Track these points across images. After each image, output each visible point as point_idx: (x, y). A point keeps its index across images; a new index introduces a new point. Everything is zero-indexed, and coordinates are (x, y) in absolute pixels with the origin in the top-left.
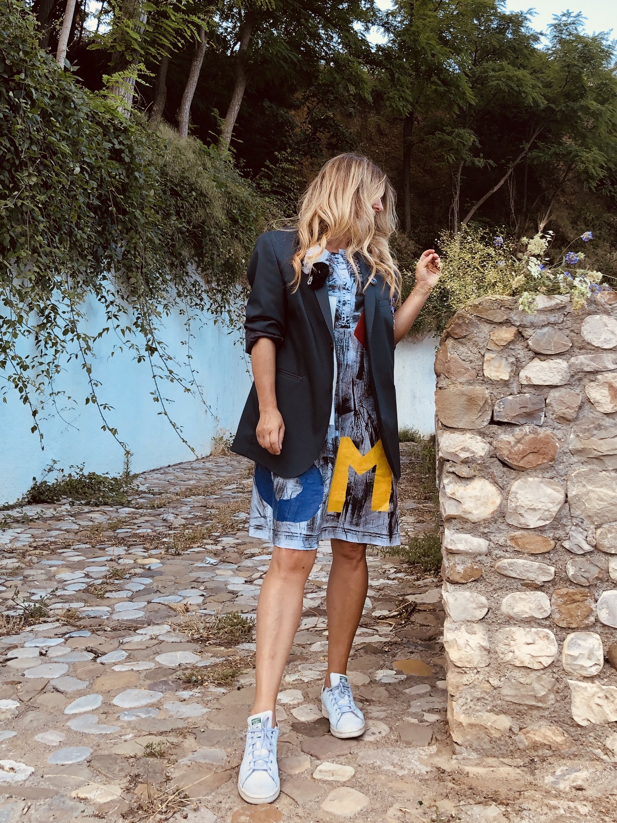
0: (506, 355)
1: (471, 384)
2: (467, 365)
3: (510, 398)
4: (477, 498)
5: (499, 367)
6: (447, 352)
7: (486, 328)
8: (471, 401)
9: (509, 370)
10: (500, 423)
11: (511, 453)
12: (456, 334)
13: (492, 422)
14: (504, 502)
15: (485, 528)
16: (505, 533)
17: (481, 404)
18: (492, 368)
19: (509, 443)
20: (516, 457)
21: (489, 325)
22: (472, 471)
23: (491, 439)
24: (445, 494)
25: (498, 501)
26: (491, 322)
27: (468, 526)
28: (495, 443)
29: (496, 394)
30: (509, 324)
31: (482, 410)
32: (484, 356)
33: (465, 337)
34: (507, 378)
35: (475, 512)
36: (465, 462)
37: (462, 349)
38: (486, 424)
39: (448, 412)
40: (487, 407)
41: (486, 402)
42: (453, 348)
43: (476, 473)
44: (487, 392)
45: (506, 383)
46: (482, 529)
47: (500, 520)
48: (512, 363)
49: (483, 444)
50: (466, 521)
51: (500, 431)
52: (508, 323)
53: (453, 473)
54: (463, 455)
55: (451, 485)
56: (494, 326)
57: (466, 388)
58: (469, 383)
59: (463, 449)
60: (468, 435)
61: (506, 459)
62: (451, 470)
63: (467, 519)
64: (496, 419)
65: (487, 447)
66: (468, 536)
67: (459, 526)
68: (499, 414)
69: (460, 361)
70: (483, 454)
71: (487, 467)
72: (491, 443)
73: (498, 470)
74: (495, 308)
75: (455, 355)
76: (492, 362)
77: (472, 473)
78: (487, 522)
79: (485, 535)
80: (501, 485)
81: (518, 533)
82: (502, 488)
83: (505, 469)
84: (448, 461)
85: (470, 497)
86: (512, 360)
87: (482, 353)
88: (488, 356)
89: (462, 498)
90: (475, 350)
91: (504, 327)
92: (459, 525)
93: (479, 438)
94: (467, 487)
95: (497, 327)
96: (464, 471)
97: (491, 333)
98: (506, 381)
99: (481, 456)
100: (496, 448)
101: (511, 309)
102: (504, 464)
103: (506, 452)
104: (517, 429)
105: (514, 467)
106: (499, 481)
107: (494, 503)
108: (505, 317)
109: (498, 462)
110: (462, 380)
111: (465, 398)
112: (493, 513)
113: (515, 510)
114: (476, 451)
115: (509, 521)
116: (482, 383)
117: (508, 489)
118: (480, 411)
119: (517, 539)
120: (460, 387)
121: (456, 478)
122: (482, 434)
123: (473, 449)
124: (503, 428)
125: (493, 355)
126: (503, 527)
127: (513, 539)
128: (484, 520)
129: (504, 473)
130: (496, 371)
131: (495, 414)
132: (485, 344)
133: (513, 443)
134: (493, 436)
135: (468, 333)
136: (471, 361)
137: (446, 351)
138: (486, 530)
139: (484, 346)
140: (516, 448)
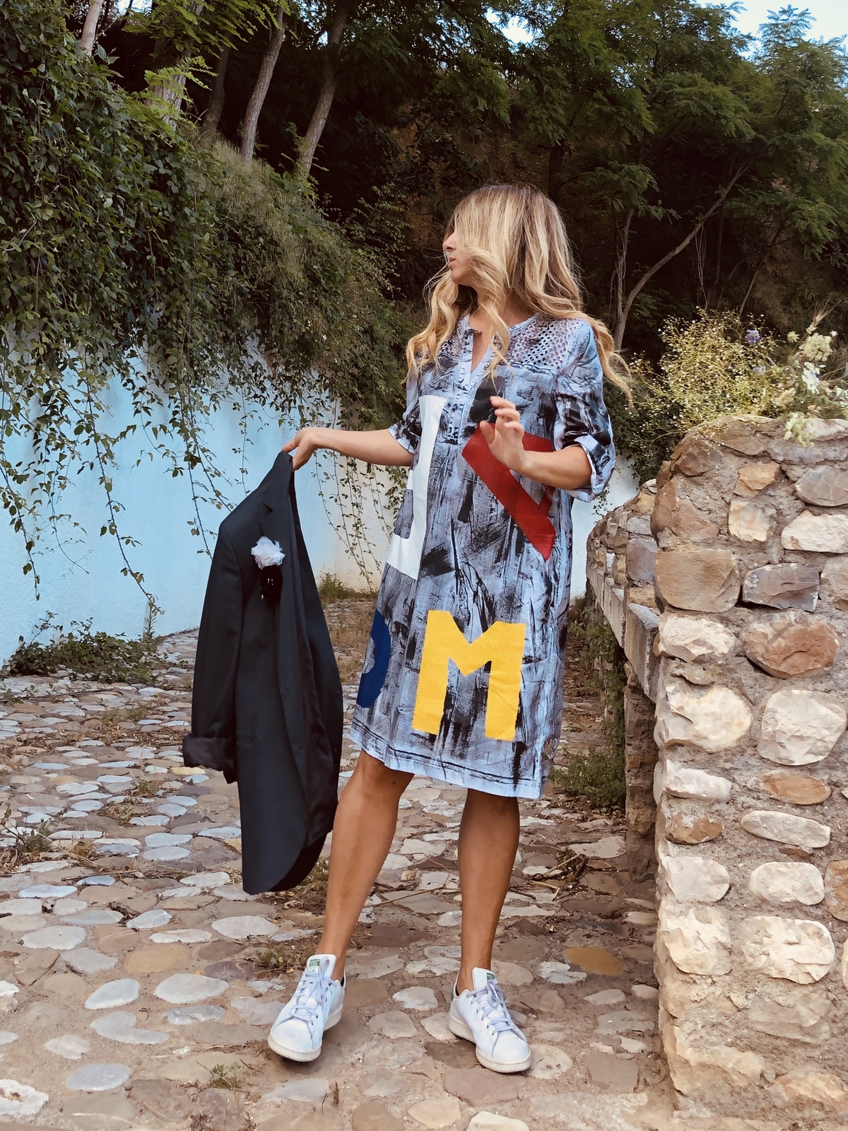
0: (762, 505)
1: (710, 545)
2: (704, 516)
3: (768, 568)
4: (716, 717)
5: (752, 521)
6: (674, 495)
7: (732, 463)
8: (710, 570)
9: (767, 526)
10: (751, 606)
11: (767, 651)
12: (689, 469)
13: (740, 603)
14: (756, 723)
15: (726, 761)
16: (756, 770)
17: (725, 575)
18: (742, 523)
19: (765, 635)
20: (776, 657)
21: (737, 458)
22: (709, 676)
23: (738, 629)
24: (668, 707)
25: (747, 722)
26: (740, 454)
27: (701, 757)
28: (743, 635)
29: (746, 561)
30: (768, 459)
31: (726, 585)
32: (729, 504)
33: (701, 474)
34: (763, 539)
35: (713, 737)
36: (699, 661)
37: (698, 492)
38: (731, 605)
39: (676, 585)
40: (733, 581)
41: (732, 572)
42: (684, 490)
43: (715, 679)
44: (734, 558)
45: (761, 547)
46: (722, 764)
47: (750, 751)
48: (772, 517)
49: (726, 636)
50: (698, 749)
51: (751, 618)
52: (765, 456)
53: (681, 677)
54: (697, 651)
55: (678, 696)
56: (745, 460)
57: (701, 551)
58: (708, 543)
59: (697, 642)
60: (704, 621)
61: (761, 659)
62: (678, 672)
63: (701, 747)
64: (746, 599)
65: (732, 640)
66: (701, 773)
67: (688, 757)
68: (751, 592)
69: (694, 509)
70: (726, 651)
71: (732, 671)
72: (737, 635)
73: (747, 675)
74: (747, 434)
75: (687, 501)
76: (742, 513)
77: (709, 678)
78: (731, 753)
79: (726, 773)
80: (752, 698)
81: (776, 772)
82: (752, 703)
83: (758, 675)
84: (673, 658)
85: (706, 715)
86: (772, 511)
87: (728, 499)
88: (736, 504)
89: (694, 715)
90: (717, 495)
91: (760, 463)
92: (688, 755)
93: (720, 626)
94: (702, 699)
95: (749, 461)
96: (697, 675)
97: (741, 471)
98: (762, 543)
99: (723, 654)
100: (745, 643)
101: (770, 437)
102: (757, 667)
103: (760, 649)
104: (777, 615)
105: (771, 672)
106: (749, 692)
107: (740, 724)
108: (762, 449)
109: (747, 664)
110: (697, 538)
111: (701, 565)
112: (739, 740)
113: (773, 737)
114: (716, 645)
115: (763, 753)
116: (726, 545)
117: (762, 704)
118: (723, 586)
119: (774, 780)
120: (693, 548)
121: (685, 685)
122: (724, 620)
123: (711, 642)
124: (757, 612)
125: (744, 504)
126: (753, 761)
127: (768, 780)
128: (726, 750)
129: (756, 680)
130: (748, 528)
131: (745, 592)
132: (731, 486)
133: (770, 637)
134: (741, 624)
135: (706, 469)
136: (710, 511)
137: (672, 495)
138: (728, 766)
139: (730, 490)
140: (774, 645)
